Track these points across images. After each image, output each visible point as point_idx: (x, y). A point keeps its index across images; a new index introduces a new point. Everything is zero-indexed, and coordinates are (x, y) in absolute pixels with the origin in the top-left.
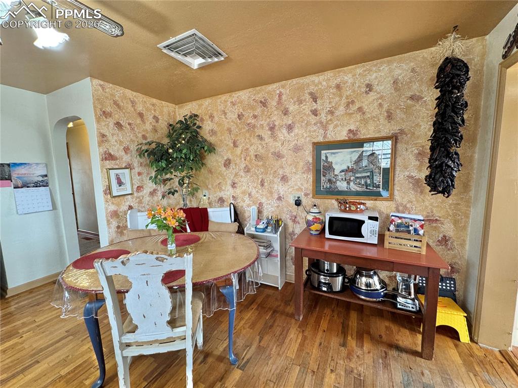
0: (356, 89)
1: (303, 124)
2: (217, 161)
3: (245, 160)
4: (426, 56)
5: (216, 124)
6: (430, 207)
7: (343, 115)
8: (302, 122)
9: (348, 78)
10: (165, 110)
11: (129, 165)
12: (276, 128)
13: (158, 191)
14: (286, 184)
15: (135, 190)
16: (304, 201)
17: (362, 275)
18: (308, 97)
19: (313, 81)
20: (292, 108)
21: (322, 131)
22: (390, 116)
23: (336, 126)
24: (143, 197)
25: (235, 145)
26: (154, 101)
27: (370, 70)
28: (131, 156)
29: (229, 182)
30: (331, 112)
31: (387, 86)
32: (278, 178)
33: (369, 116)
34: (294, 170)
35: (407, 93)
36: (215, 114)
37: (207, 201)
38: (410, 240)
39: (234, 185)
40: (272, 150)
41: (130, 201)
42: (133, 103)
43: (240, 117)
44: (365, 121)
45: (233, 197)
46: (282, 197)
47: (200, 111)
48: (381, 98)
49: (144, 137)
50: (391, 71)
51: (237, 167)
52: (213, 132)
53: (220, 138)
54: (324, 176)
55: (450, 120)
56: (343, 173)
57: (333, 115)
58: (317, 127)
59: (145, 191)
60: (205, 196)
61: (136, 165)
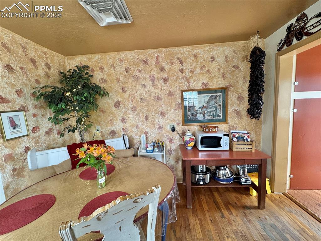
0: (206, 59)
1: (174, 78)
2: (108, 103)
3: (132, 102)
4: (240, 45)
5: (106, 74)
6: (245, 126)
7: (199, 74)
8: (174, 76)
9: (201, 52)
10: (56, 59)
11: (24, 107)
12: (156, 80)
13: (54, 130)
14: (164, 117)
15: (31, 131)
16: (177, 128)
17: (220, 170)
18: (176, 61)
19: (180, 51)
20: (167, 67)
21: (186, 83)
22: (224, 76)
23: (195, 80)
24: (39, 136)
25: (123, 90)
26: (46, 50)
27: (213, 49)
28: (25, 99)
29: (119, 118)
30: (192, 72)
31: (222, 59)
32: (158, 114)
33: (213, 75)
34: (169, 108)
35: (232, 64)
36: (105, 66)
37: (100, 134)
38: (245, 145)
39: (123, 120)
40: (153, 95)
41: (26, 142)
42: (24, 48)
43: (127, 70)
44: (211, 78)
45: (123, 129)
46: (162, 126)
47: (90, 63)
48: (219, 65)
49: (37, 82)
50: (224, 51)
51: (126, 107)
52: (103, 81)
53: (110, 85)
54: (189, 111)
55: (260, 80)
56: (201, 109)
57: (193, 73)
58: (183, 80)
59: (41, 131)
60: (98, 130)
61: (30, 107)
